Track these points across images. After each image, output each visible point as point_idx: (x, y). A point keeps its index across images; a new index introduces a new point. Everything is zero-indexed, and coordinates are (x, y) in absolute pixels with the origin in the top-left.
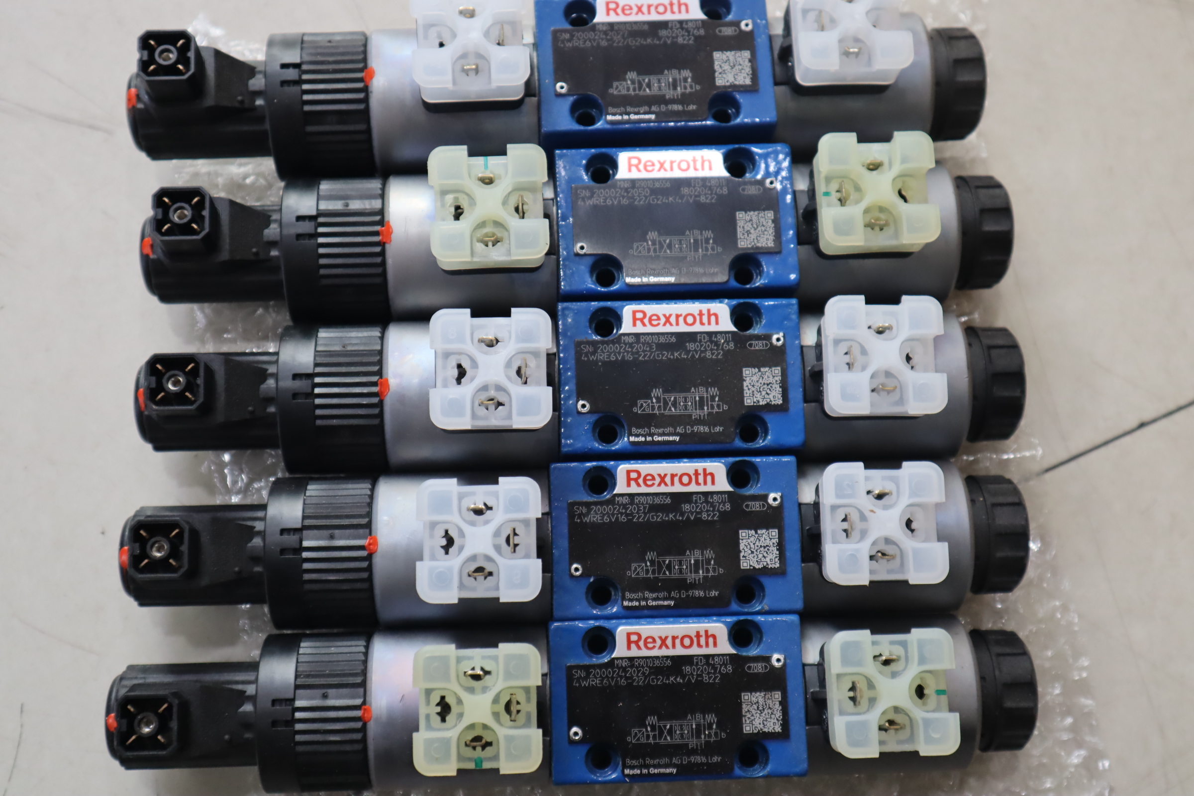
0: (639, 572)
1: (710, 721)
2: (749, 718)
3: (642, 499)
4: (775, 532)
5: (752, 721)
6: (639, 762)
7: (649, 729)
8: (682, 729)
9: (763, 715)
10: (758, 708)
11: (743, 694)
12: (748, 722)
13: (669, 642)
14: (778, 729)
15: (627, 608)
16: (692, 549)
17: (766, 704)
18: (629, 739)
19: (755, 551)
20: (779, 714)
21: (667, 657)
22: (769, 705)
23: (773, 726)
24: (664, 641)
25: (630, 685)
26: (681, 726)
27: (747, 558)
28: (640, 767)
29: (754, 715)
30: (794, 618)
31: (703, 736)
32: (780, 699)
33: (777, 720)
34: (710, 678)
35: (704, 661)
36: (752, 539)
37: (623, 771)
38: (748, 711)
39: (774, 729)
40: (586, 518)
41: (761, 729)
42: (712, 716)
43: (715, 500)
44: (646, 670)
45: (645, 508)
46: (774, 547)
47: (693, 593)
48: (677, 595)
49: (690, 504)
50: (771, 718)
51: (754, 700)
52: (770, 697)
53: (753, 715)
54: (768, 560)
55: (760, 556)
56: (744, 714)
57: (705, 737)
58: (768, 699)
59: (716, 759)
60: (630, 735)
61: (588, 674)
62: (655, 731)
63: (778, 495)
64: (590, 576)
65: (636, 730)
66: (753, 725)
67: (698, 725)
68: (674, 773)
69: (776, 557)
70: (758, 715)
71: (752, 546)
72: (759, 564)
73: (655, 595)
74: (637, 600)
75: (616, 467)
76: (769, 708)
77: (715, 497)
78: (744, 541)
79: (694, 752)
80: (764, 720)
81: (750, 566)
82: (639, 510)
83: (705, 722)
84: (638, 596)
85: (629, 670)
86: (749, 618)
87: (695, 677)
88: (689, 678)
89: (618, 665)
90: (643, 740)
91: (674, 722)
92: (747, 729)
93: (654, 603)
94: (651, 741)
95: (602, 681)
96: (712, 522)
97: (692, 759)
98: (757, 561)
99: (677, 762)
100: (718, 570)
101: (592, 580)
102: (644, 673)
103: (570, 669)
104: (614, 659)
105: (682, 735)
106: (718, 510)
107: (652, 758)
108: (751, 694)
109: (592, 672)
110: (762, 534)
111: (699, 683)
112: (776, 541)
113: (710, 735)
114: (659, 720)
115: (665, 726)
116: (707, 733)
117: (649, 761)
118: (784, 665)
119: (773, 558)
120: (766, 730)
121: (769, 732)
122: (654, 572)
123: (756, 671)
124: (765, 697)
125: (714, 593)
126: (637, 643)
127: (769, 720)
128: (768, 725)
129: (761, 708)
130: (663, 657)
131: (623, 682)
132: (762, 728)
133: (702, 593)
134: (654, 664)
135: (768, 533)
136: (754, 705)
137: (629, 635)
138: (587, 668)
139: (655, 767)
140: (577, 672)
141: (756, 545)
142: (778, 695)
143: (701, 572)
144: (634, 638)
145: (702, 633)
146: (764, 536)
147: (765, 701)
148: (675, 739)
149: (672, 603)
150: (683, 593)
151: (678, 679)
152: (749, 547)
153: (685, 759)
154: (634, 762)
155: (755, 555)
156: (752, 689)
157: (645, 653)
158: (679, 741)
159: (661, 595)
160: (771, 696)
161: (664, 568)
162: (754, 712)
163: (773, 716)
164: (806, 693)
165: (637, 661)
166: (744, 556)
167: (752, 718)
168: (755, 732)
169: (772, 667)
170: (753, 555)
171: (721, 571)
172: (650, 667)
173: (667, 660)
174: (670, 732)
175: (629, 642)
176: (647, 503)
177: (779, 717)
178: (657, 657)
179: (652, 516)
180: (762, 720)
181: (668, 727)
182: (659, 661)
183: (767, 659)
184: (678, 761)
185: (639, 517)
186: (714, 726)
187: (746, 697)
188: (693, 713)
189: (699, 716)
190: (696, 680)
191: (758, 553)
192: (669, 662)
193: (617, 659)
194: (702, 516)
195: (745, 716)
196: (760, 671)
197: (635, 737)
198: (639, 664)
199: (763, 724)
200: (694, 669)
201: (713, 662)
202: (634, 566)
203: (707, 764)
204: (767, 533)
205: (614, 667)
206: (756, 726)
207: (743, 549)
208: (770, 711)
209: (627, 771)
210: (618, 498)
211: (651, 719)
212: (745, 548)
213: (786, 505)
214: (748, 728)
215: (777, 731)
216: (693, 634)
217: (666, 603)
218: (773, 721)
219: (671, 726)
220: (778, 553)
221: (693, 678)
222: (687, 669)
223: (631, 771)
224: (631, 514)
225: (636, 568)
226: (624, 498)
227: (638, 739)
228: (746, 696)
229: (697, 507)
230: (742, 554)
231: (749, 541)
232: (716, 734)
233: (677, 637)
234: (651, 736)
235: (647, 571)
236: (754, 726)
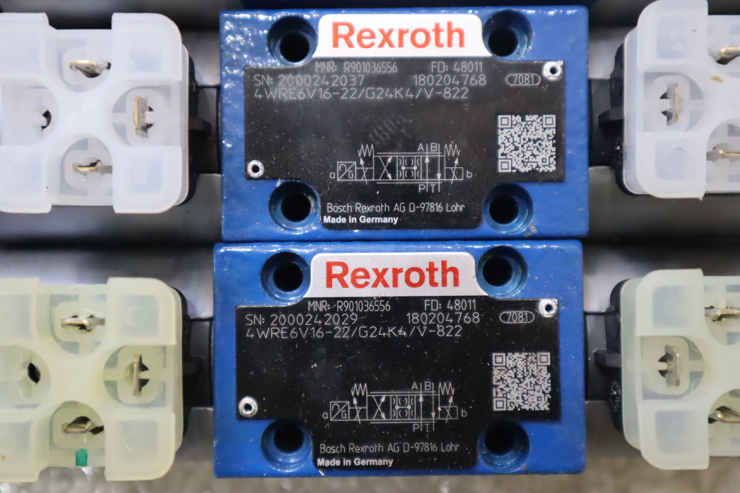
0: (347, 174)
1: (445, 392)
2: (502, 390)
3: (355, 66)
4: (551, 120)
5: (506, 394)
6: (339, 449)
7: (355, 402)
8: (403, 403)
9: (523, 385)
10: (516, 374)
11: (494, 355)
12: (500, 395)
13: (389, 277)
14: (544, 406)
15: (330, 226)
16: (427, 141)
17: (527, 370)
18: (325, 416)
19: (520, 146)
20: (546, 385)
21: (385, 299)
22: (532, 371)
23: (537, 402)
24: (381, 275)
25: (329, 338)
26: (403, 398)
27: (508, 156)
28: (340, 456)
29: (510, 385)
30: (575, 248)
31: (433, 414)
32: (549, 364)
33: (544, 392)
34: (446, 331)
35: (439, 306)
36: (517, 129)
37: (315, 462)
38: (502, 379)
39: (537, 406)
40: (271, 93)
41: (520, 406)
42: (448, 385)
43: (464, 69)
44: (354, 317)
45: (358, 80)
46: (549, 140)
47: (426, 206)
48: (402, 209)
49: (426, 75)
50: (534, 390)
51: (511, 363)
52: (534, 360)
53: (507, 386)
54: (539, 159)
55: (528, 154)
56: (494, 383)
57: (437, 415)
58: (532, 362)
59: (452, 447)
60: (327, 409)
61: (269, 321)
62: (365, 405)
63: (558, 65)
64: (276, 179)
65: (336, 403)
66: (507, 399)
67: (427, 398)
68: (390, 466)
69: (552, 156)
70: (516, 386)
71: (516, 139)
72: (525, 166)
73: (369, 209)
74: (344, 215)
75: (318, 20)
76: (533, 376)
77: (464, 65)
78: (505, 131)
79: (420, 436)
80: (524, 393)
81: (513, 168)
82: (350, 82)
83: (437, 393)
84: (346, 209)
85: (328, 317)
86: (508, 244)
87: (425, 328)
88: (416, 330)
89: (312, 308)
90: (346, 418)
91: (392, 394)
92: (498, 405)
93: (369, 220)
94: (358, 419)
95: (289, 331)
96: (458, 104)
97: (417, 446)
98: (523, 161)
99: (394, 450)
100: (465, 174)
101: (279, 183)
102: (350, 322)
103: (241, 313)
104: (306, 298)
105: (403, 412)
106: (468, 85)
107: (359, 443)
108: (506, 355)
109: (274, 317)
110: (532, 122)
111: (431, 338)
112: (552, 132)
113: (443, 414)
114: (370, 389)
115: (378, 399)
116: (440, 409)
117: (353, 448)
118: (557, 314)
119: (547, 157)
120: (526, 407)
121: (530, 410)
122: (369, 175)
123: (515, 322)
124: (526, 359)
125: (458, 208)
126: (340, 277)
127: (531, 392)
128: (530, 400)
129: (520, 376)
130: (378, 298)
131: (319, 334)
132: (521, 404)
133: (439, 208)
134: (365, 308)
135: (541, 120)
136: (511, 371)
137: (329, 265)
138: (266, 312)
139: (362, 456)
140: (252, 318)
141: (522, 137)
142: (545, 358)
143: (439, 175)
144: (337, 270)
145: (438, 265)
146: (534, 124)
147: (527, 366)
148: (393, 418)
149: (395, 220)
150: (412, 206)
151: (400, 331)
152: (511, 140)
153: (406, 445)
154: (331, 448)
155: (520, 151)
156: (508, 349)
157: (352, 292)
158: (398, 421)
159: (380, 208)
160: (536, 358)
161: (385, 169)
162: (509, 381)
163: (537, 387)
164: (586, 353)
165: (340, 304)
166: (503, 154)
167: (507, 389)
168: (510, 409)
169: (539, 317)
170: (517, 152)
171: (469, 175)
172: (358, 313)
173: (384, 303)
174: (386, 407)
175: (330, 277)
176: (362, 73)
177: (547, 389)
178: (370, 299)
179: (370, 92)
180: (520, 392)
181: (383, 400)
182: (373, 304)
183: (532, 305)
184: (396, 449)
185: (350, 94)
186: (451, 400)
187: (499, 360)
188: (420, 380)
189: (428, 384)
190: (427, 331)
191: (525, 150)
192: (387, 307)
193: (312, 299)
194: (443, 92)
195: (496, 386)
196: (521, 322)
197: (334, 413)
198: (344, 308)
199: (523, 398)
200: (424, 316)
201: (452, 308)
202: (340, 164)
203: (438, 454)
204: (539, 120)
205: (307, 312)
206: (512, 401)
207: (503, 143)
208: (533, 380)
209: (321, 462)
210: (319, 63)
211: (358, 387)
212: (506, 142)
213: (570, 79)
214: (500, 404)
215: (542, 409)
216: (424, 267)
217: (386, 220)
218: (537, 394)
219: (387, 399)
220: (554, 149)
221: (422, 330)
222: (414, 317)
223: (328, 461)
224: (338, 89)
225: (343, 169)
226: (329, 63)
227: (339, 416)
228: (498, 358)
229: (436, 79)
230: (500, 151)
231: (512, 131)
232: (453, 411)
233: (401, 271)
234: (358, 413)
235: (360, 173)
236: (508, 401)
